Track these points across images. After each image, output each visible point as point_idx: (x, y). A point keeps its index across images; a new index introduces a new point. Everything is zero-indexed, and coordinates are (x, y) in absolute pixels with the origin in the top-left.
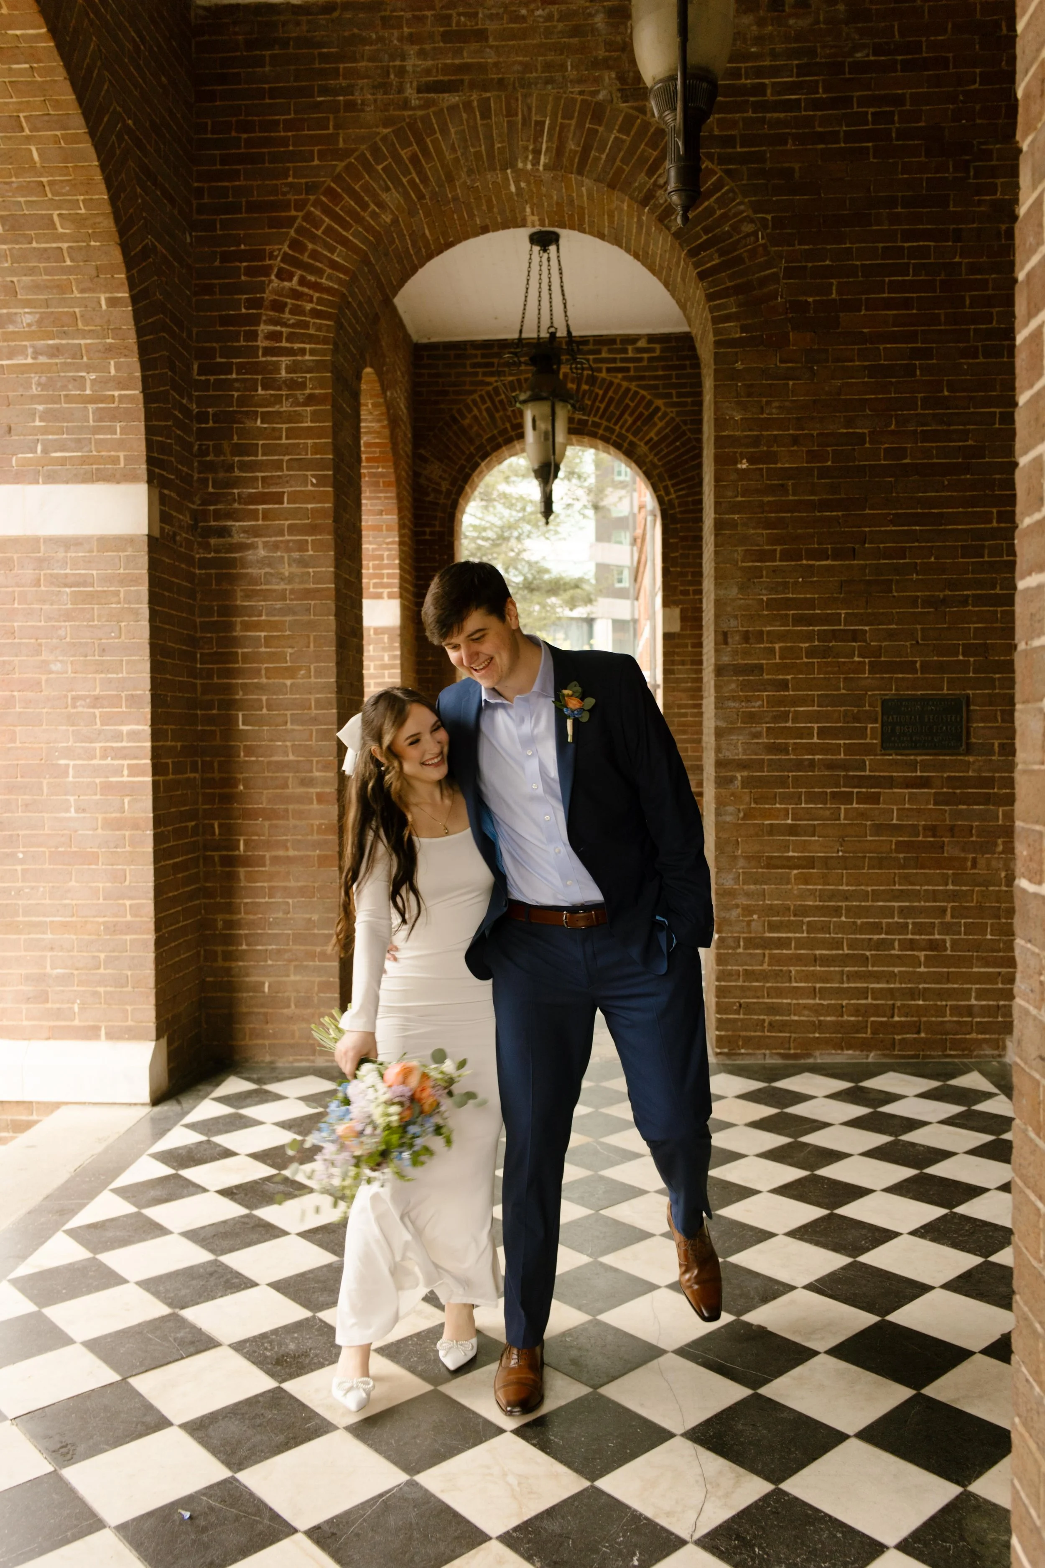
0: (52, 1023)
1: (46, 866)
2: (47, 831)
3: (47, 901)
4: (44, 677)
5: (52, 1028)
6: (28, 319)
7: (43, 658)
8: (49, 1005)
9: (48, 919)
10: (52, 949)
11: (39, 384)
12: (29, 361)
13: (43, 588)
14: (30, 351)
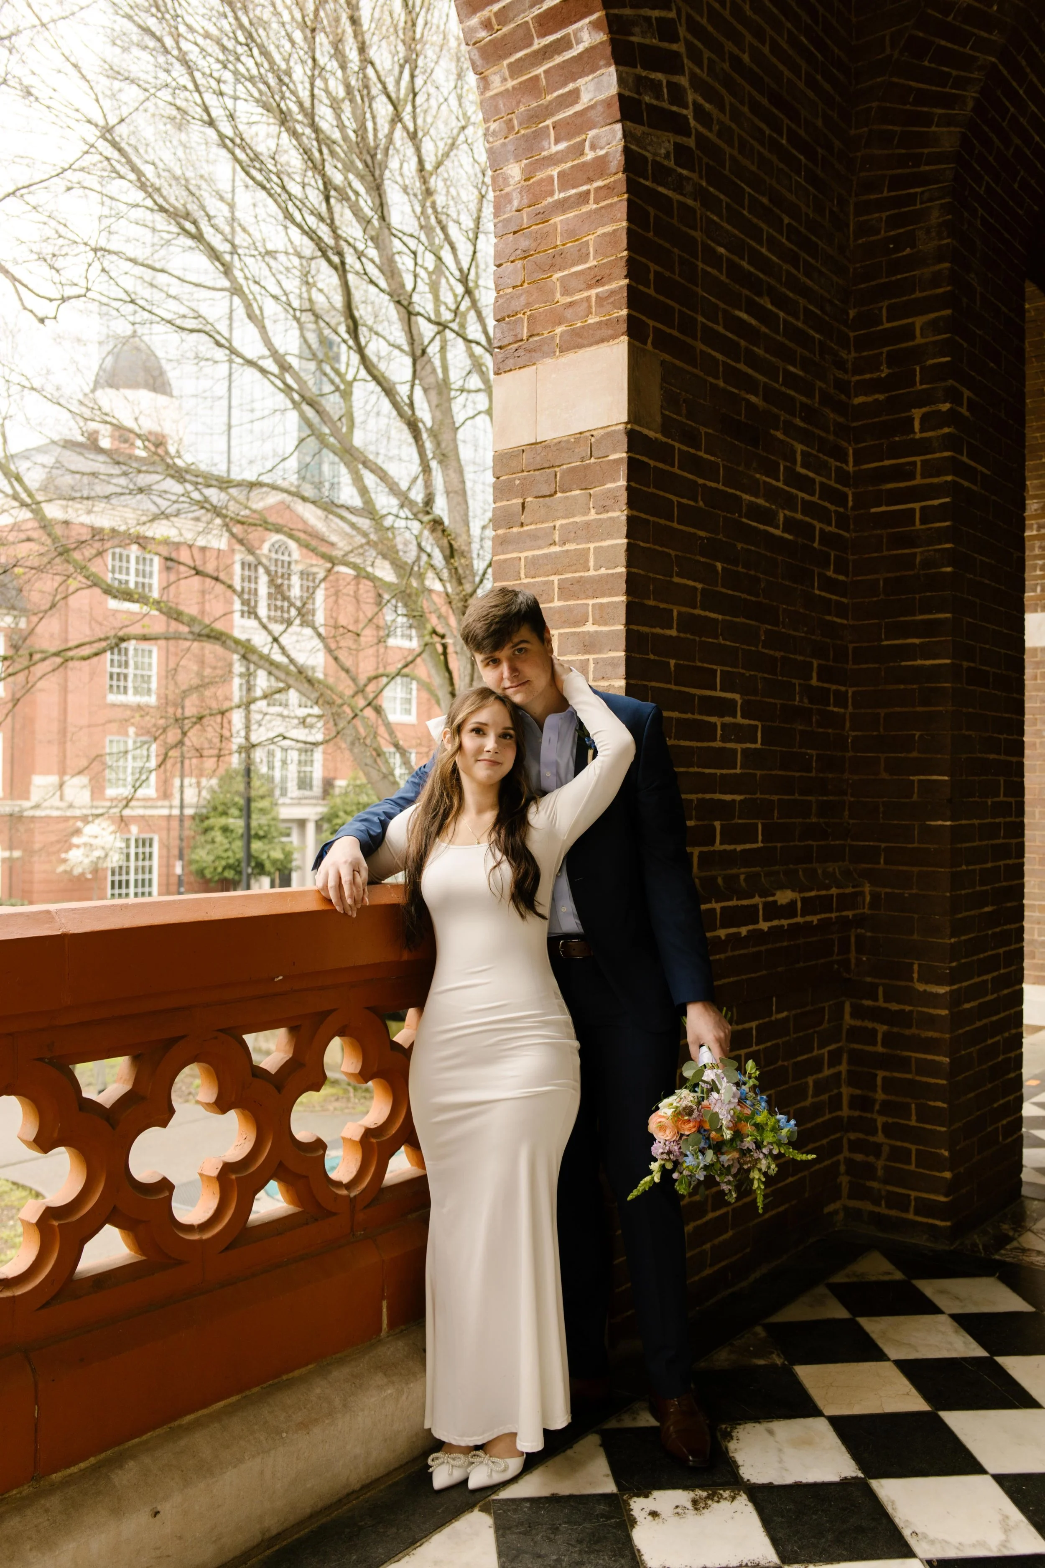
0: (1037, 973)
1: (1037, 867)
2: (1038, 843)
3: (1036, 891)
4: (1038, 741)
5: (1038, 977)
6: (1035, 506)
7: (1038, 727)
8: (1036, 961)
9: (1037, 903)
10: (1039, 923)
11: (1040, 547)
12: (1035, 533)
13: (1039, 681)
14: (1035, 526)
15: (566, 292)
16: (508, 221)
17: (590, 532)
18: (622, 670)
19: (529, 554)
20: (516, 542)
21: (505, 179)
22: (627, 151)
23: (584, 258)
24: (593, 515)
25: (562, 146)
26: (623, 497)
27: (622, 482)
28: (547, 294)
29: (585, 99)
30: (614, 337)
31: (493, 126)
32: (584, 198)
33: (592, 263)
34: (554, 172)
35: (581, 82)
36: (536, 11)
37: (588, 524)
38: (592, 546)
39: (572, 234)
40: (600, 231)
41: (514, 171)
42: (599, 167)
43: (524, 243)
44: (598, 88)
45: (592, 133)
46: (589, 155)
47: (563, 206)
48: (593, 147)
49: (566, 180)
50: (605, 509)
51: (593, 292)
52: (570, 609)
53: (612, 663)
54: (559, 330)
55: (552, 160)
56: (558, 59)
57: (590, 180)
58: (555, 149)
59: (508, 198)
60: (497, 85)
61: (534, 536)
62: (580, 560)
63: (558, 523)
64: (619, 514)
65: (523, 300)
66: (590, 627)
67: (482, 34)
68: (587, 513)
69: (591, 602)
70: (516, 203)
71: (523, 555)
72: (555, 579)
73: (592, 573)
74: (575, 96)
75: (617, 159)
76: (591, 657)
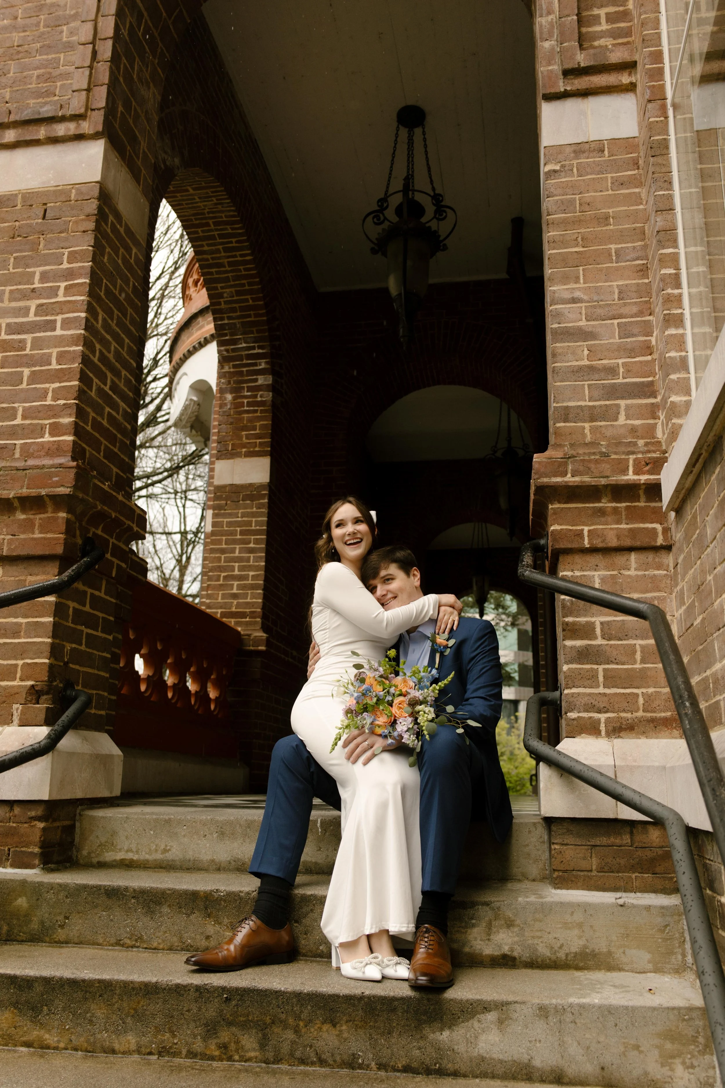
15: (247, 438)
16: (225, 412)
17: (253, 515)
18: (264, 560)
19: (228, 520)
20: (224, 516)
21: (225, 399)
22: (272, 401)
23: (256, 430)
24: (255, 509)
25: (249, 394)
26: (267, 505)
27: (266, 501)
28: (240, 438)
29: (260, 382)
30: (265, 455)
31: (223, 381)
32: (256, 411)
33: (258, 431)
34: (246, 401)
35: (259, 377)
36: (247, 352)
37: (252, 513)
38: (254, 519)
39: (250, 420)
40: (262, 423)
41: (229, 397)
42: (262, 403)
43: (231, 420)
44: (265, 380)
45: (261, 393)
46: (259, 399)
47: (248, 412)
48: (261, 397)
49: (249, 404)
50: (260, 508)
51: (258, 441)
52: (244, 539)
53: (260, 557)
54: (244, 450)
55: (246, 397)
56: (252, 368)
57: (258, 406)
58: (246, 394)
59: (226, 404)
60: (226, 369)
61: (230, 515)
62: (249, 523)
63: (240, 511)
64: (265, 510)
65: (230, 438)
66: (252, 545)
67: (225, 353)
68: (252, 508)
69: (253, 537)
70: (229, 407)
71: (225, 520)
72: (238, 529)
73: (253, 528)
74: (256, 380)
75: (269, 403)
76: (252, 555)
